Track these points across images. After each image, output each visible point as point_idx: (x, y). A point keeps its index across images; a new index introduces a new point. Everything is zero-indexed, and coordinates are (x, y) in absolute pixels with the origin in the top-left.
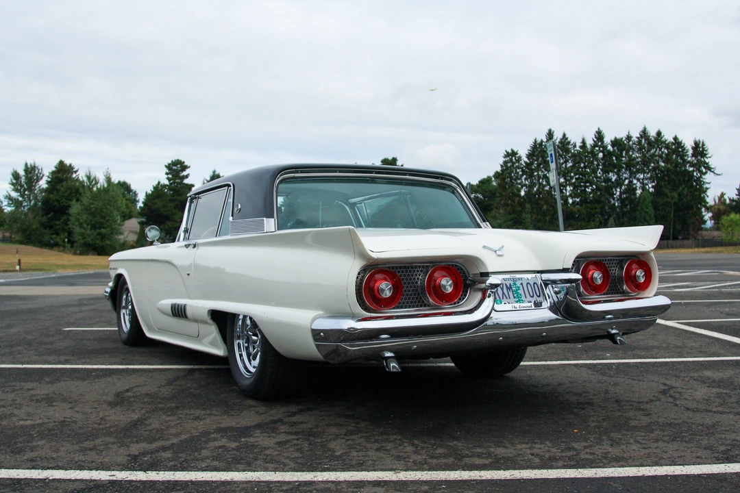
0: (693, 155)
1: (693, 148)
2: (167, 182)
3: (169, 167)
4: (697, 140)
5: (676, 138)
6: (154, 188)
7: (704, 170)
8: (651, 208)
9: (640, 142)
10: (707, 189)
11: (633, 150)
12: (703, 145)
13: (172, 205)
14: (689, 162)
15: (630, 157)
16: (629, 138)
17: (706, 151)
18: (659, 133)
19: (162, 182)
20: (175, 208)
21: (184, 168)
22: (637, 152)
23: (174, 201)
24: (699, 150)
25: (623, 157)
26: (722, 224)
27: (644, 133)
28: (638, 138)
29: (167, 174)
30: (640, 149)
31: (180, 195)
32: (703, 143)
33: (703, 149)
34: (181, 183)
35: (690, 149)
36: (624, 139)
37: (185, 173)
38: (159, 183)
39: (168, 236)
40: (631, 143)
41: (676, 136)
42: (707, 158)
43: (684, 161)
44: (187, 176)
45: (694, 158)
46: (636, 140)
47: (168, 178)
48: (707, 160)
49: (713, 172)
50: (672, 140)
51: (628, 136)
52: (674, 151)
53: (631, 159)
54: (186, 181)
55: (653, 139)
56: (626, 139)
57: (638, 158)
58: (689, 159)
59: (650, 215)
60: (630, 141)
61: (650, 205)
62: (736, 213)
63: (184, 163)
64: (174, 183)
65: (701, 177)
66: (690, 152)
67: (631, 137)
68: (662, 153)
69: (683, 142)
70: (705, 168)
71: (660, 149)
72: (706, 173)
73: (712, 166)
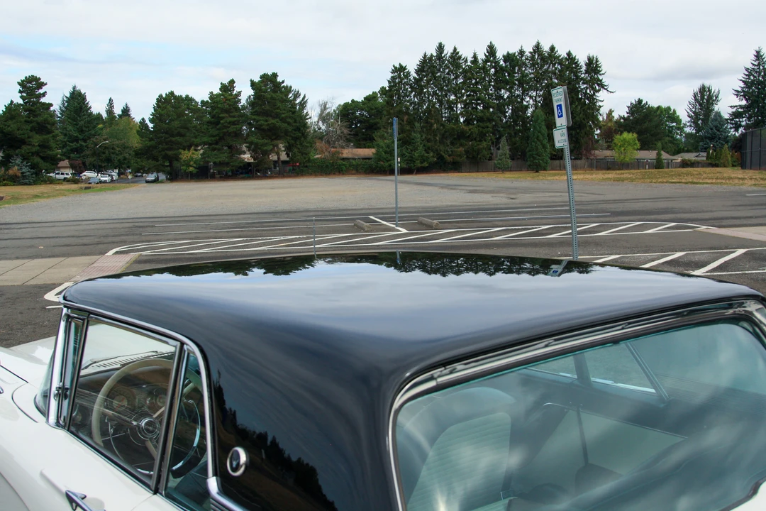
0: (587, 72)
1: (586, 64)
2: (21, 102)
3: (22, 84)
4: (591, 55)
5: (569, 54)
6: (6, 108)
7: (597, 88)
8: (544, 127)
9: (533, 57)
10: (600, 107)
11: (526, 65)
12: (597, 61)
13: (28, 127)
14: (582, 79)
15: (523, 73)
16: (522, 53)
17: (600, 67)
18: (552, 48)
19: (15, 102)
20: (31, 131)
21: (41, 85)
22: (530, 68)
23: (31, 122)
24: (593, 66)
25: (516, 73)
26: (615, 143)
27: (537, 48)
28: (531, 53)
29: (20, 92)
30: (533, 65)
31: (36, 116)
32: (597, 59)
33: (597, 65)
34: (38, 102)
35: (584, 65)
36: (517, 54)
37: (41, 91)
38: (12, 102)
39: (25, 163)
40: (524, 58)
41: (569, 51)
42: (600, 75)
43: (577, 77)
44: (44, 95)
45: (587, 75)
46: (529, 55)
47: (22, 97)
48: (600, 77)
49: (606, 89)
50: (566, 56)
51: (520, 51)
52: (568, 68)
53: (524, 75)
54: (43, 100)
55: (546, 54)
56: (519, 53)
57: (531, 74)
58: (583, 76)
59: (543, 135)
60: (522, 56)
61: (543, 123)
62: (629, 132)
63: (40, 79)
64: (30, 102)
65: (594, 94)
66: (584, 68)
67: (524, 52)
68: (556, 69)
69: (577, 58)
70: (598, 85)
71: (554, 65)
72: (599, 90)
73: (605, 84)
